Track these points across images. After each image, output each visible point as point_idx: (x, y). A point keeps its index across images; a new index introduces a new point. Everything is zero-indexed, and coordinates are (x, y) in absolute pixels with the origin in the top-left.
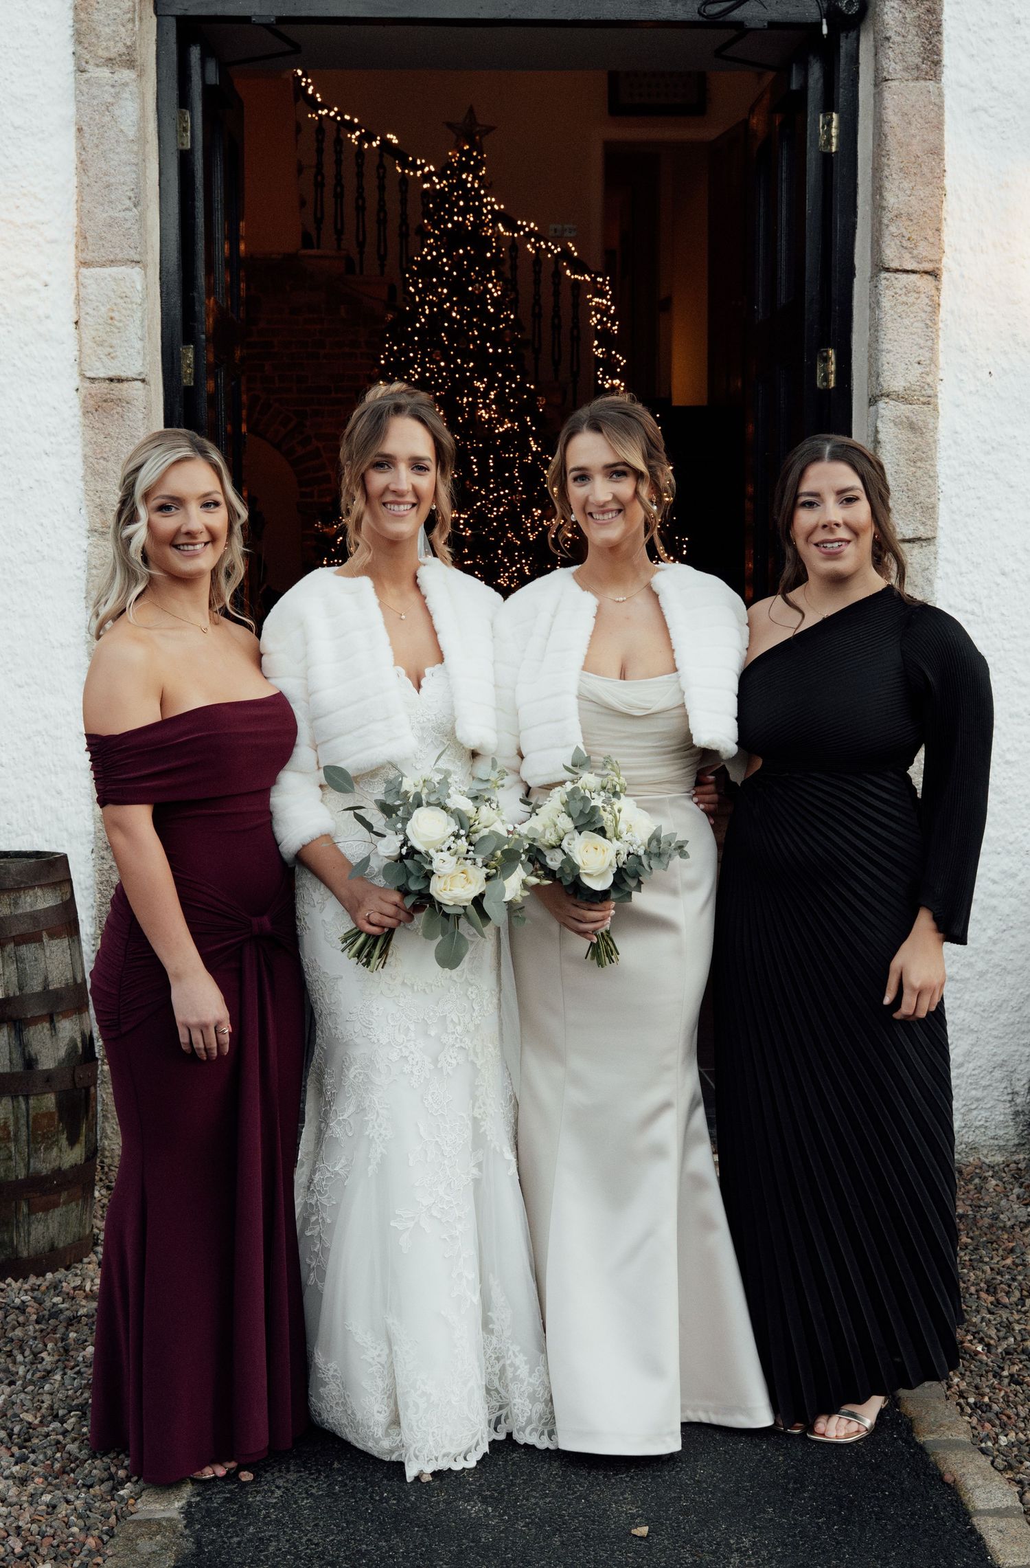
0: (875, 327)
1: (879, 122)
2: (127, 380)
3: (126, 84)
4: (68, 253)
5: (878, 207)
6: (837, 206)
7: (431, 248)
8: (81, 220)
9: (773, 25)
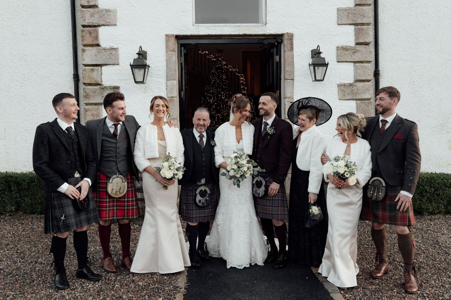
0: (284, 87)
1: (284, 58)
2: (174, 97)
3: (173, 54)
4: (165, 78)
5: (285, 70)
6: (279, 70)
7: (214, 70)
8: (167, 74)
9: (268, 43)
